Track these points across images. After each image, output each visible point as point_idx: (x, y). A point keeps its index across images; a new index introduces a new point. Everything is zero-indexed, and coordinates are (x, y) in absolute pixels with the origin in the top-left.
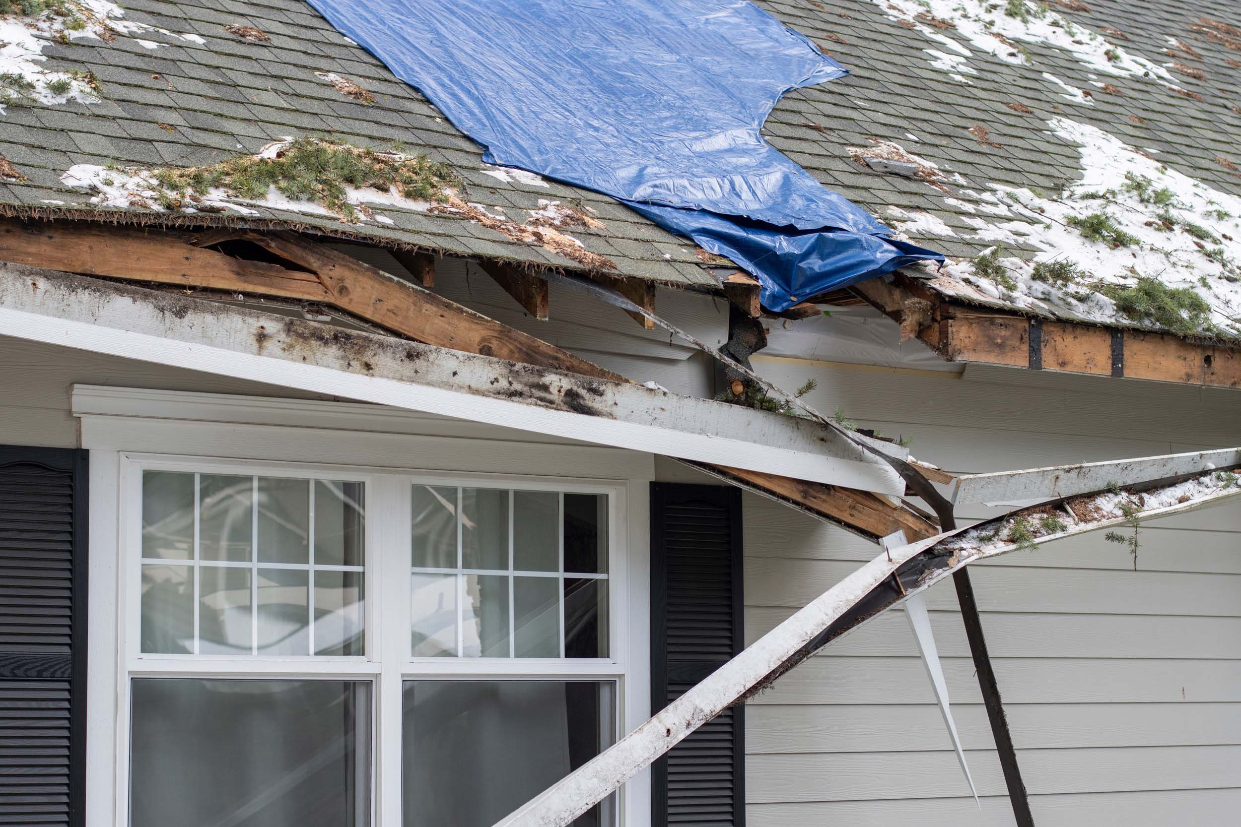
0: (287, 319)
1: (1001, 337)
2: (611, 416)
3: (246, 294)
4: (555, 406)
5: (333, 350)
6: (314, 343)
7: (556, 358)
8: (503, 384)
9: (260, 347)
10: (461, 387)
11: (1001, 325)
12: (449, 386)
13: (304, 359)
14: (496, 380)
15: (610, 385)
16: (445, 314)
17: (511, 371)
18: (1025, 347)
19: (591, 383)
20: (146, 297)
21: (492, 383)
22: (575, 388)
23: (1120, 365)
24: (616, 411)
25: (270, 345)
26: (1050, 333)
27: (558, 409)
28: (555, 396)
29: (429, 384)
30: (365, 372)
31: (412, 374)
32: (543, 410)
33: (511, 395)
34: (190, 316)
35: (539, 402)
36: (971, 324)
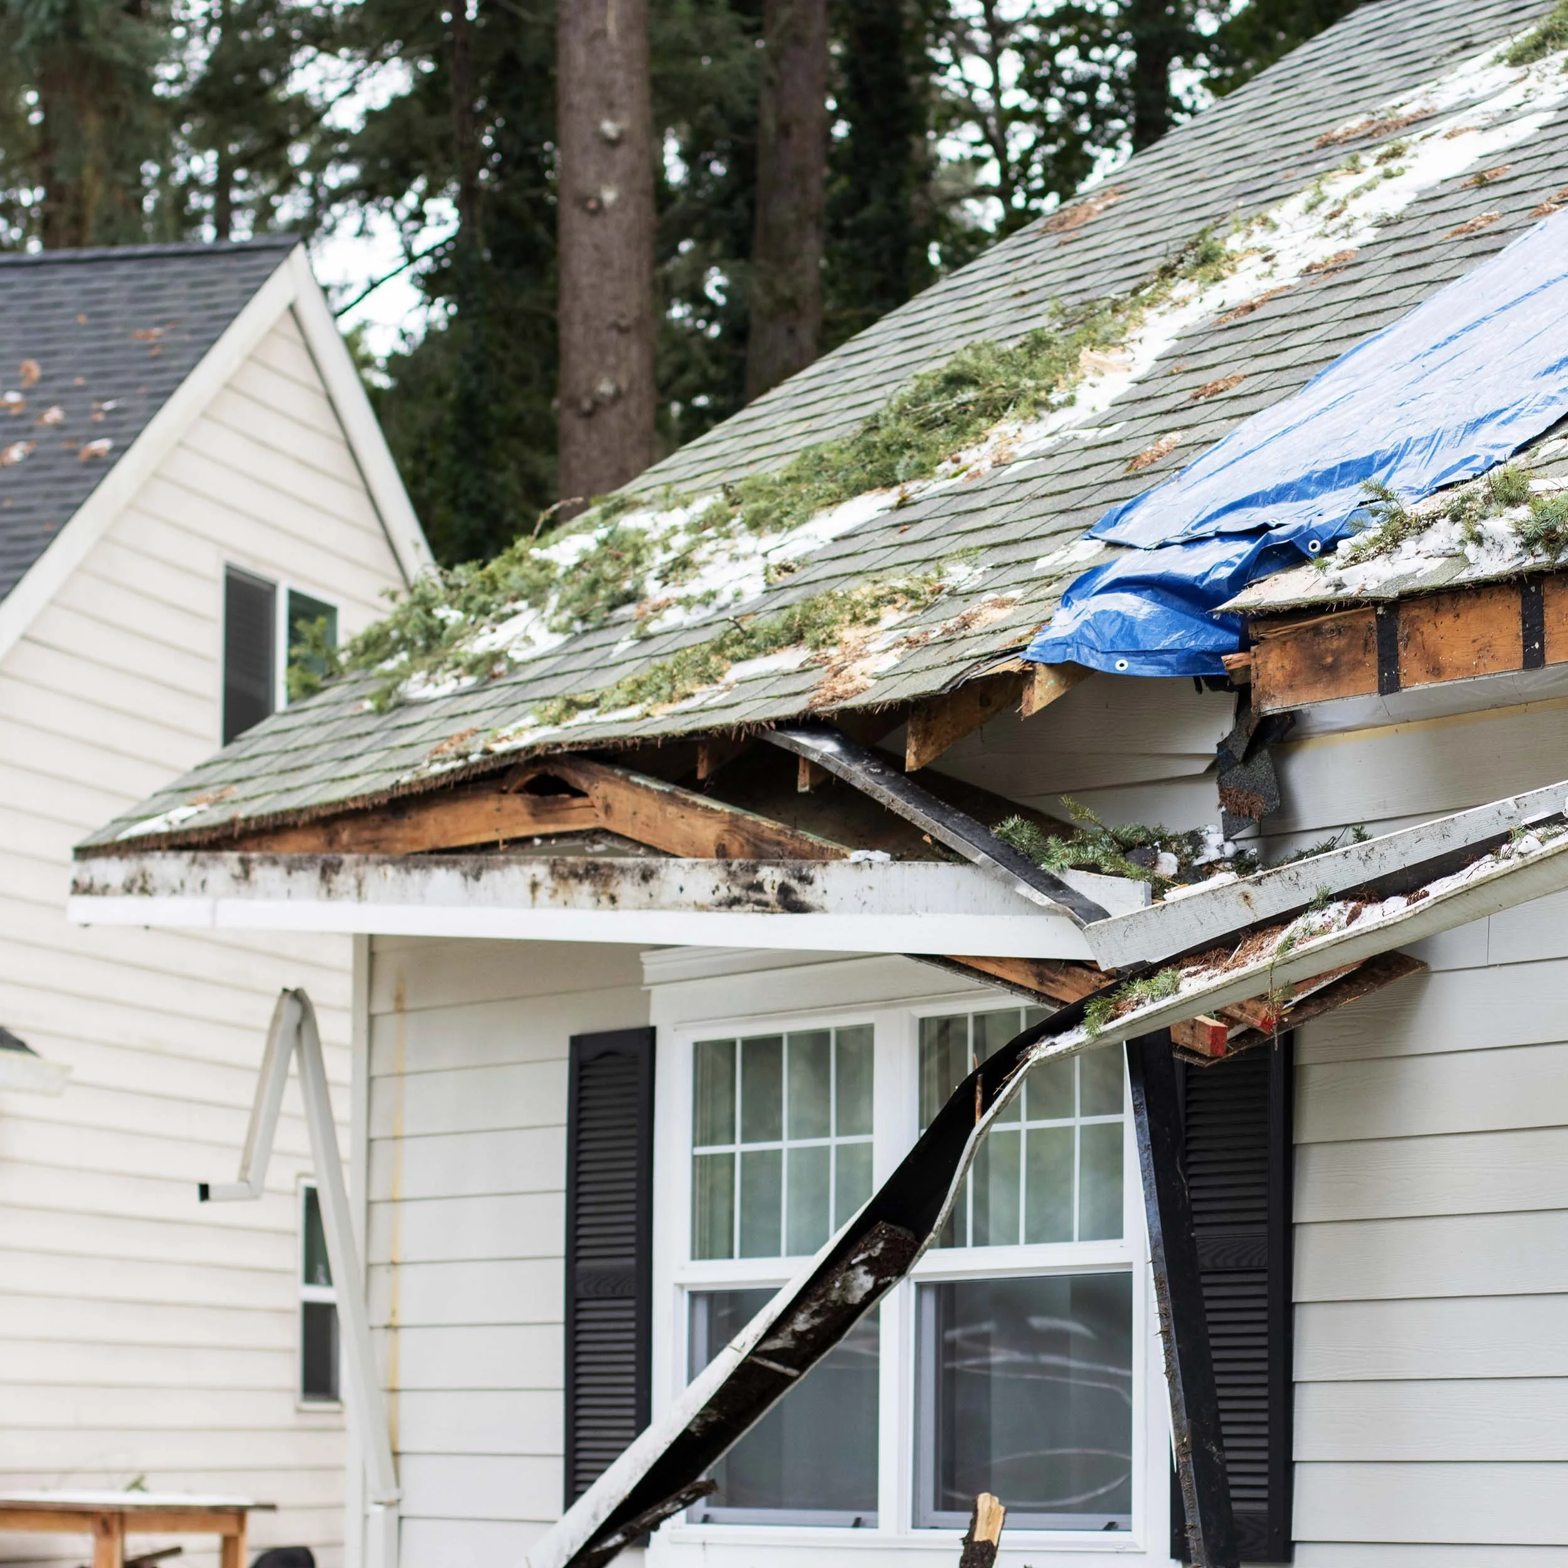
0: (552, 858)
1: (1333, 653)
2: (822, 909)
3: (545, 837)
4: (769, 909)
5: (586, 887)
6: (573, 882)
7: (779, 843)
8: (723, 892)
9: (534, 899)
10: (688, 905)
11: (1333, 631)
12: (677, 906)
13: (565, 903)
14: (717, 888)
15: (819, 868)
16: (685, 814)
17: (729, 873)
18: (1372, 659)
19: (800, 870)
20: (455, 864)
21: (714, 892)
22: (787, 880)
23: (1537, 646)
24: (828, 901)
25: (542, 894)
26: (1412, 621)
27: (772, 913)
28: (771, 895)
29: (662, 908)
30: (611, 906)
31: (647, 899)
32: (759, 916)
33: (732, 902)
34: (485, 877)
35: (757, 908)
36: (1285, 643)
